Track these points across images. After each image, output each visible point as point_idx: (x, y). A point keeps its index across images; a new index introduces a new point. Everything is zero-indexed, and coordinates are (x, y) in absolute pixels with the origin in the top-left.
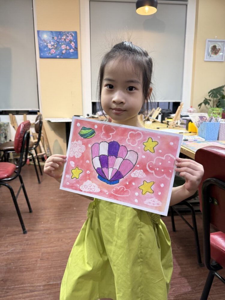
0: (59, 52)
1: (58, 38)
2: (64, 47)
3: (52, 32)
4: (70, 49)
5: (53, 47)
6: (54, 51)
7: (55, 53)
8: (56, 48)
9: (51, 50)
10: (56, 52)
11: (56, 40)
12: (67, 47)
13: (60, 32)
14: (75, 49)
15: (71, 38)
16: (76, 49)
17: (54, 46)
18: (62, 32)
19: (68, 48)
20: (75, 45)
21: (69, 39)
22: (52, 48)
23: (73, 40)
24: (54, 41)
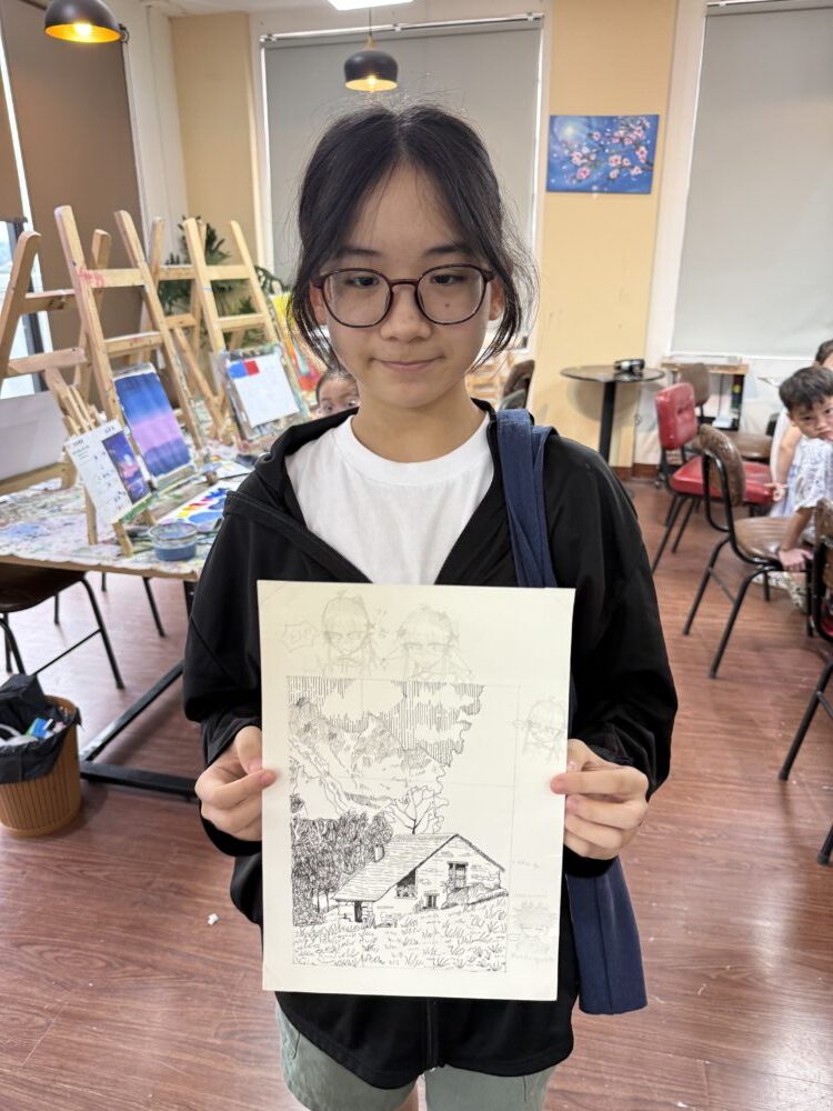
0: (599, 174)
1: (603, 135)
2: (615, 160)
3: (588, 117)
4: (632, 167)
5: (585, 161)
6: (588, 171)
7: (588, 177)
8: (594, 164)
9: (579, 170)
10: (591, 173)
11: (598, 142)
12: (625, 160)
13: (611, 119)
14: (647, 166)
15: (640, 135)
16: (649, 165)
17: (588, 158)
18: (616, 117)
19: (626, 162)
20: (648, 156)
21: (634, 138)
22: (583, 165)
23: (645, 140)
24: (591, 142)
